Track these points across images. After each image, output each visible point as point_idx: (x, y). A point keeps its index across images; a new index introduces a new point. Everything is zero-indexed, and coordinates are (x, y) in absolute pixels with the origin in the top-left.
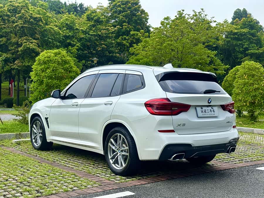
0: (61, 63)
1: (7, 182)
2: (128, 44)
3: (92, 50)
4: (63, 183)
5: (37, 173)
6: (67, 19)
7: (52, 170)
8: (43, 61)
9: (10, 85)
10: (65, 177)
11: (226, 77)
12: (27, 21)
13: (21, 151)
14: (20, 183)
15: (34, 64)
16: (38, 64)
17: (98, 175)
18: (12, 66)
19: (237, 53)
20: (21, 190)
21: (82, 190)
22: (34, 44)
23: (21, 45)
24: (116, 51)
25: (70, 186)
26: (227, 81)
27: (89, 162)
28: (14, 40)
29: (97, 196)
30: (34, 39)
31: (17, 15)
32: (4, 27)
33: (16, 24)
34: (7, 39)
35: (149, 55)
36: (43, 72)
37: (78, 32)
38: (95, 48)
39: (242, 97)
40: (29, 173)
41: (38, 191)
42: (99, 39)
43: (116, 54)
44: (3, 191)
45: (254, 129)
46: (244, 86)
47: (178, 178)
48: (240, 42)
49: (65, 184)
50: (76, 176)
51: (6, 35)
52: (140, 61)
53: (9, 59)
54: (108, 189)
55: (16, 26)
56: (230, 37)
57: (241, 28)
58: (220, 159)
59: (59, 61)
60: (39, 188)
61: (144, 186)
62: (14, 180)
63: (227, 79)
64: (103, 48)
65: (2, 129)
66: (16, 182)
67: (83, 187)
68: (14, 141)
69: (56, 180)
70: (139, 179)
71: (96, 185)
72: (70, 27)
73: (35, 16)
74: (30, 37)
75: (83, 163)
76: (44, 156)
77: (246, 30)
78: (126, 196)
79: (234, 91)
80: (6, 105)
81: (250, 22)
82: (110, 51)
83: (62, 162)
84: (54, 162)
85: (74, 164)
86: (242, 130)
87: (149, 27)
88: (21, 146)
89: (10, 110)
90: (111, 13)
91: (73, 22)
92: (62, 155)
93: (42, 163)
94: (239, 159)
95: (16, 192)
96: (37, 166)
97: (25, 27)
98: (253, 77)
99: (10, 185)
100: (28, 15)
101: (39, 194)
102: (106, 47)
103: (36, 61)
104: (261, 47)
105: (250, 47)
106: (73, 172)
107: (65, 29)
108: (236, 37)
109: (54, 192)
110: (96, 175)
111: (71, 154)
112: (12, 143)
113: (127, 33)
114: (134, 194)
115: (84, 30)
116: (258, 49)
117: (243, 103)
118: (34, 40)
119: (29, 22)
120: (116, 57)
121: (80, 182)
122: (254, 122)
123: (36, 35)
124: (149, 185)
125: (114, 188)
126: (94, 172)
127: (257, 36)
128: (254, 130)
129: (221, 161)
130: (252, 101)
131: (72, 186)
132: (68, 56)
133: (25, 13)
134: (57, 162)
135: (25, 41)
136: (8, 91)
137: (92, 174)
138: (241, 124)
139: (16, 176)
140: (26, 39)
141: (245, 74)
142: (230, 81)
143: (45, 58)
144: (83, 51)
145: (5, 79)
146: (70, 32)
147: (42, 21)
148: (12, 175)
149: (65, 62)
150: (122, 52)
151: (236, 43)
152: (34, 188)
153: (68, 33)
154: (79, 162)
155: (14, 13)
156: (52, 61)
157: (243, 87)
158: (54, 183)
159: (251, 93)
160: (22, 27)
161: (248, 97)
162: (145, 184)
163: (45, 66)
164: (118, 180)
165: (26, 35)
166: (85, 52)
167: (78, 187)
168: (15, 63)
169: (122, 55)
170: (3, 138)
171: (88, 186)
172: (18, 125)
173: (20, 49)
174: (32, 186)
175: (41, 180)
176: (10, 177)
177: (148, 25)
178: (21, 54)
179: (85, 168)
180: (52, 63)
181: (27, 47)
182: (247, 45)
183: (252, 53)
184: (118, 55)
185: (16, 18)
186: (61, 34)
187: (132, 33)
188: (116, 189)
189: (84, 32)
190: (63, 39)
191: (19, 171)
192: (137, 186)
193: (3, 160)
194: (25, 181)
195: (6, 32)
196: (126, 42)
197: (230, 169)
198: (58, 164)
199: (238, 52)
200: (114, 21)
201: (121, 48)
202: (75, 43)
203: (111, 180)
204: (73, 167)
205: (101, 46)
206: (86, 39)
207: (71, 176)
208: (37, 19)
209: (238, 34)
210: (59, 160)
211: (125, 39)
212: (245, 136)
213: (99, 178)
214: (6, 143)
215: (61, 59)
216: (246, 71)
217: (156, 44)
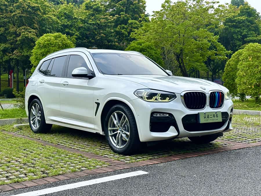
0: (62, 46)
1: (9, 164)
2: (126, 33)
3: (90, 40)
4: (69, 164)
5: (42, 154)
6: (65, 9)
7: (57, 152)
8: (43, 45)
9: (10, 76)
10: (72, 158)
11: (228, 61)
12: (25, 10)
13: (23, 135)
14: (24, 164)
15: (34, 49)
16: (38, 48)
17: (106, 156)
18: (11, 56)
19: (236, 41)
20: (25, 172)
21: (91, 170)
22: (32, 33)
23: (19, 35)
24: (115, 40)
25: (77, 166)
26: (230, 65)
27: (95, 144)
28: (12, 30)
29: (108, 176)
30: (33, 28)
31: (15, 5)
32: (2, 17)
33: (14, 13)
34: (5, 29)
35: (151, 39)
36: (43, 56)
37: (77, 21)
38: (94, 37)
39: (247, 80)
40: (33, 154)
41: (43, 172)
42: (98, 28)
43: (115, 43)
44: (6, 172)
45: (260, 111)
46: (249, 68)
47: (191, 157)
48: (238, 30)
49: (72, 165)
50: (83, 157)
51: (4, 25)
52: (142, 45)
53: (7, 49)
54: (119, 168)
55: (14, 15)
56: (228, 25)
57: (239, 15)
58: (232, 139)
59: (59, 45)
60: (44, 169)
61: (157, 165)
62: (17, 162)
63: (229, 64)
64: (102, 37)
65: (2, 115)
66: (19, 164)
67: (92, 167)
68: (15, 126)
69: (62, 162)
70: (150, 159)
71: (105, 165)
72: (68, 17)
73: (33, 5)
74: (29, 27)
75: (89, 145)
76: (47, 139)
77: (244, 18)
78: (139, 175)
79: (239, 74)
80: (5, 96)
81: (247, 9)
82: (109, 40)
83: (67, 145)
84: (58, 144)
85: (80, 146)
86: (247, 113)
87: (148, 15)
88: (23, 130)
89: (10, 100)
90: (109, 2)
91: (71, 12)
92: (66, 138)
93: (46, 146)
94: (252, 139)
95: (19, 173)
96: (41, 148)
97: (22, 16)
98: (257, 59)
99: (13, 167)
100: (26, 4)
101: (45, 175)
102: (105, 36)
103: (36, 45)
104: (259, 34)
105: (249, 35)
106: (79, 153)
107: (64, 18)
108: (234, 24)
109: (61, 172)
110: (104, 156)
111: (75, 137)
112: (13, 128)
113: (125, 22)
114: (147, 173)
115: (83, 19)
116: (256, 36)
117: (248, 86)
118: (33, 30)
119: (27, 11)
120: (115, 46)
121: (88, 163)
122: (259, 105)
123: (35, 25)
124: (162, 164)
125: (126, 168)
126: (102, 153)
127: (255, 23)
128: (260, 113)
129: (234, 141)
130: (258, 84)
131: (80, 166)
132: (69, 40)
133: (23, 3)
134: (62, 145)
135: (23, 30)
136: (7, 82)
137: (100, 155)
138: (246, 107)
139: (19, 158)
140: (24, 29)
141: (249, 56)
142: (233, 65)
143: (45, 41)
144: (82, 41)
145: (4, 71)
146: (68, 21)
147: (40, 11)
148: (15, 157)
149: (66, 46)
150: (121, 41)
151: (234, 31)
152: (39, 169)
153: (67, 23)
154: (85, 144)
155: (12, 2)
156: (52, 45)
157: (248, 70)
158: (60, 164)
159: (256, 75)
160: (20, 16)
161: (253, 80)
162: (157, 164)
163: (45, 49)
164: (128, 160)
165: (24, 25)
166: (84, 41)
167: (86, 168)
168: (13, 53)
169: (121, 43)
170: (3, 124)
171: (97, 166)
172: (19, 110)
173: (18, 39)
174: (37, 167)
175: (45, 162)
176: (12, 159)
177: (146, 13)
178: (20, 44)
179: (91, 150)
180: (52, 46)
181: (26, 37)
182: (246, 32)
183: (251, 40)
184: (117, 44)
185: (14, 7)
186: (59, 23)
187: (130, 21)
188: (127, 169)
189: (83, 21)
190: (61, 28)
191: (22, 153)
192: (150, 166)
193: (5, 143)
194: (29, 162)
195: (4, 22)
196: (124, 31)
197: (245, 148)
198: (62, 146)
199: (237, 39)
200: (112, 10)
201: (119, 37)
202: (74, 32)
203: (121, 160)
204: (78, 148)
205: (100, 36)
206: (85, 29)
207: (78, 157)
208: (35, 8)
209: (236, 21)
210: (64, 143)
211: (124, 28)
212: (252, 118)
213: (107, 158)
214: (7, 127)
215: (61, 42)
216: (251, 53)
217: (157, 27)
